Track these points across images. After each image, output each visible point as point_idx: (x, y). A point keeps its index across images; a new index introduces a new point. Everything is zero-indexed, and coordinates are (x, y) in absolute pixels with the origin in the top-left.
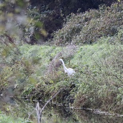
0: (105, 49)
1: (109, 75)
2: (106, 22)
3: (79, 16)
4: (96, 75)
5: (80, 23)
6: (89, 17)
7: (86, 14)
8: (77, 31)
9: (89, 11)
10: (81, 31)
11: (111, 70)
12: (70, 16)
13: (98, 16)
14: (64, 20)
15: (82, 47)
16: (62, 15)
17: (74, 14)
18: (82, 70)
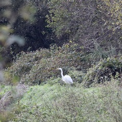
0: (56, 91)
1: (59, 118)
2: (57, 62)
3: (30, 54)
4: (45, 117)
5: (30, 62)
6: (39, 56)
7: (37, 53)
8: (26, 70)
9: (39, 50)
10: (30, 70)
11: (61, 112)
12: (20, 54)
13: (49, 56)
14: (14, 57)
15: (32, 87)
16: (12, 53)
17: (24, 53)
18: (32, 111)
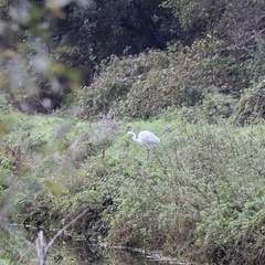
0: (177, 131)
1: (182, 184)
2: (180, 77)
3: (127, 61)
4: (156, 183)
5: (128, 75)
6: (147, 65)
7: (142, 58)
8: (120, 91)
9: (147, 53)
10: (128, 91)
11: (186, 173)
12: (109, 61)
13: (166, 64)
14: (97, 67)
15: (130, 124)
16: (92, 58)
17: (116, 58)
18: (129, 171)
